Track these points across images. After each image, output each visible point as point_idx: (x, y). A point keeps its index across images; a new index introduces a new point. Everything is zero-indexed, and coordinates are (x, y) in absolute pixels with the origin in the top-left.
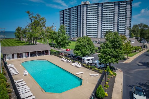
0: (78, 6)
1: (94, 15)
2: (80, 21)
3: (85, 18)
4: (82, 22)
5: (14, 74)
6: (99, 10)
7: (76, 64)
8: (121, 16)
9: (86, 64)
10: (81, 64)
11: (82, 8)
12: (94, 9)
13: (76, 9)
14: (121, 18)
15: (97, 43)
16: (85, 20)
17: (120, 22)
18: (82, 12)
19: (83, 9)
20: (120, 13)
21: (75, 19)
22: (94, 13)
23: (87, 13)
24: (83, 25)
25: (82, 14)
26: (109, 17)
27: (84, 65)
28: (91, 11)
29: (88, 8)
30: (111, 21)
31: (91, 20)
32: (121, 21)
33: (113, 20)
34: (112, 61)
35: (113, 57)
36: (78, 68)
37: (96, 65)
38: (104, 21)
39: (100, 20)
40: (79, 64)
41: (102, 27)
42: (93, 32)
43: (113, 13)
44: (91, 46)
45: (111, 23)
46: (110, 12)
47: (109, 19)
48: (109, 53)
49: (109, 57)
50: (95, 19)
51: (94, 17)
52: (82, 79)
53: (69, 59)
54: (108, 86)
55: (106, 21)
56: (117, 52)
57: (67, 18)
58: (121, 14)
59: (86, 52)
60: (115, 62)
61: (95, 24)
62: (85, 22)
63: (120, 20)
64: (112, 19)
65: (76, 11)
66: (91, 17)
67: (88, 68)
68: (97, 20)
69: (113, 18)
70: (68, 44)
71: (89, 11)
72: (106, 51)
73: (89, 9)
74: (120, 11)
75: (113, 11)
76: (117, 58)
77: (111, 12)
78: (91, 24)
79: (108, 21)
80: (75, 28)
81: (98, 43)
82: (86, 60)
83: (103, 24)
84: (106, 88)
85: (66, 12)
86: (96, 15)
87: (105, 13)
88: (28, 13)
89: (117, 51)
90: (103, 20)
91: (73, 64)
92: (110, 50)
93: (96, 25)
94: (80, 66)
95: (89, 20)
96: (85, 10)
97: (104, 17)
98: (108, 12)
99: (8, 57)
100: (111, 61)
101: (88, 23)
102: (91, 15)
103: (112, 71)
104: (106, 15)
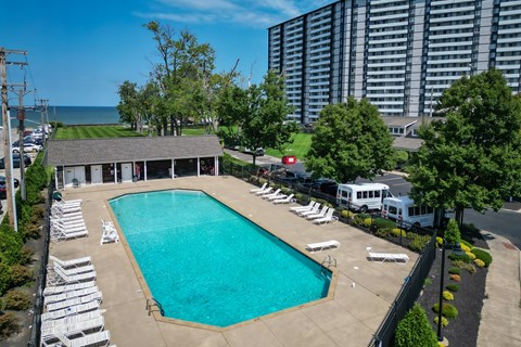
0: (334, 5)
1: (393, 37)
2: (341, 61)
3: (360, 49)
4: (347, 64)
5: (68, 236)
6: (414, 16)
7: (311, 209)
8: (504, 36)
9: (353, 211)
10: (332, 210)
11: (349, 11)
12: (395, 12)
13: (325, 17)
14: (503, 45)
15: (405, 133)
16: (360, 56)
17: (498, 59)
18: (348, 27)
19: (353, 15)
20: (501, 23)
21: (324, 52)
22: (394, 28)
23: (368, 30)
24: (351, 76)
25: (348, 35)
26: (456, 40)
27: (345, 212)
28: (384, 21)
29: (372, 11)
30: (462, 56)
31: (382, 53)
32: (502, 54)
33: (470, 52)
34: (473, 200)
35: (478, 183)
36: (317, 224)
37: (397, 216)
38: (434, 58)
39: (417, 52)
40: (325, 208)
41: (423, 79)
42: (390, 99)
43: (471, 25)
44: (377, 140)
45: (462, 65)
46: (457, 22)
47: (456, 48)
48: (457, 163)
49: (461, 180)
50: (399, 52)
51: (393, 44)
52: (331, 268)
53: (289, 190)
54: (455, 312)
55: (443, 57)
56: (497, 159)
57: (292, 53)
58: (505, 27)
59: (356, 163)
60: (484, 206)
61: (398, 68)
62: (359, 63)
63: (499, 50)
64: (466, 47)
65: (325, 25)
66: (383, 45)
67: (363, 227)
68: (405, 56)
69: (470, 43)
70: (288, 136)
71: (376, 22)
72: (446, 156)
73: (376, 14)
74: (502, 14)
75: (472, 17)
76: (497, 187)
77: (465, 22)
78: (382, 69)
79: (449, 57)
80: (322, 87)
81: (409, 136)
82: (354, 195)
83: (428, 70)
84: (445, 321)
85: (292, 29)
86: (403, 36)
87: (439, 24)
88: (154, 27)
89: (500, 156)
90: (430, 54)
91: (299, 208)
92: (464, 152)
93: (403, 72)
94: (329, 217)
95: (374, 54)
96: (361, 18)
97: (435, 41)
98: (450, 23)
99: (71, 176)
100: (468, 198)
101: (369, 65)
102: (383, 37)
103: (472, 243)
104: (445, 32)
